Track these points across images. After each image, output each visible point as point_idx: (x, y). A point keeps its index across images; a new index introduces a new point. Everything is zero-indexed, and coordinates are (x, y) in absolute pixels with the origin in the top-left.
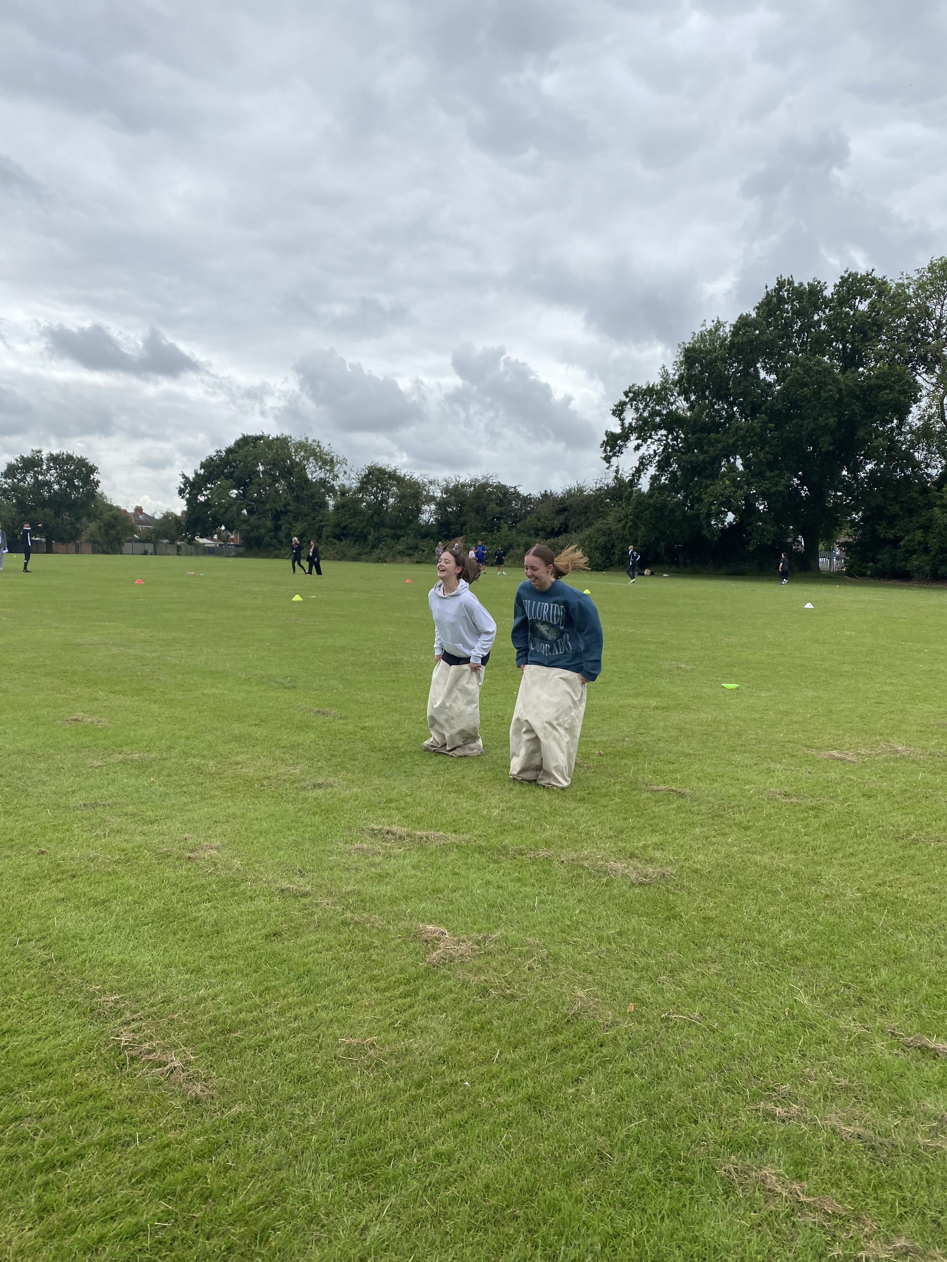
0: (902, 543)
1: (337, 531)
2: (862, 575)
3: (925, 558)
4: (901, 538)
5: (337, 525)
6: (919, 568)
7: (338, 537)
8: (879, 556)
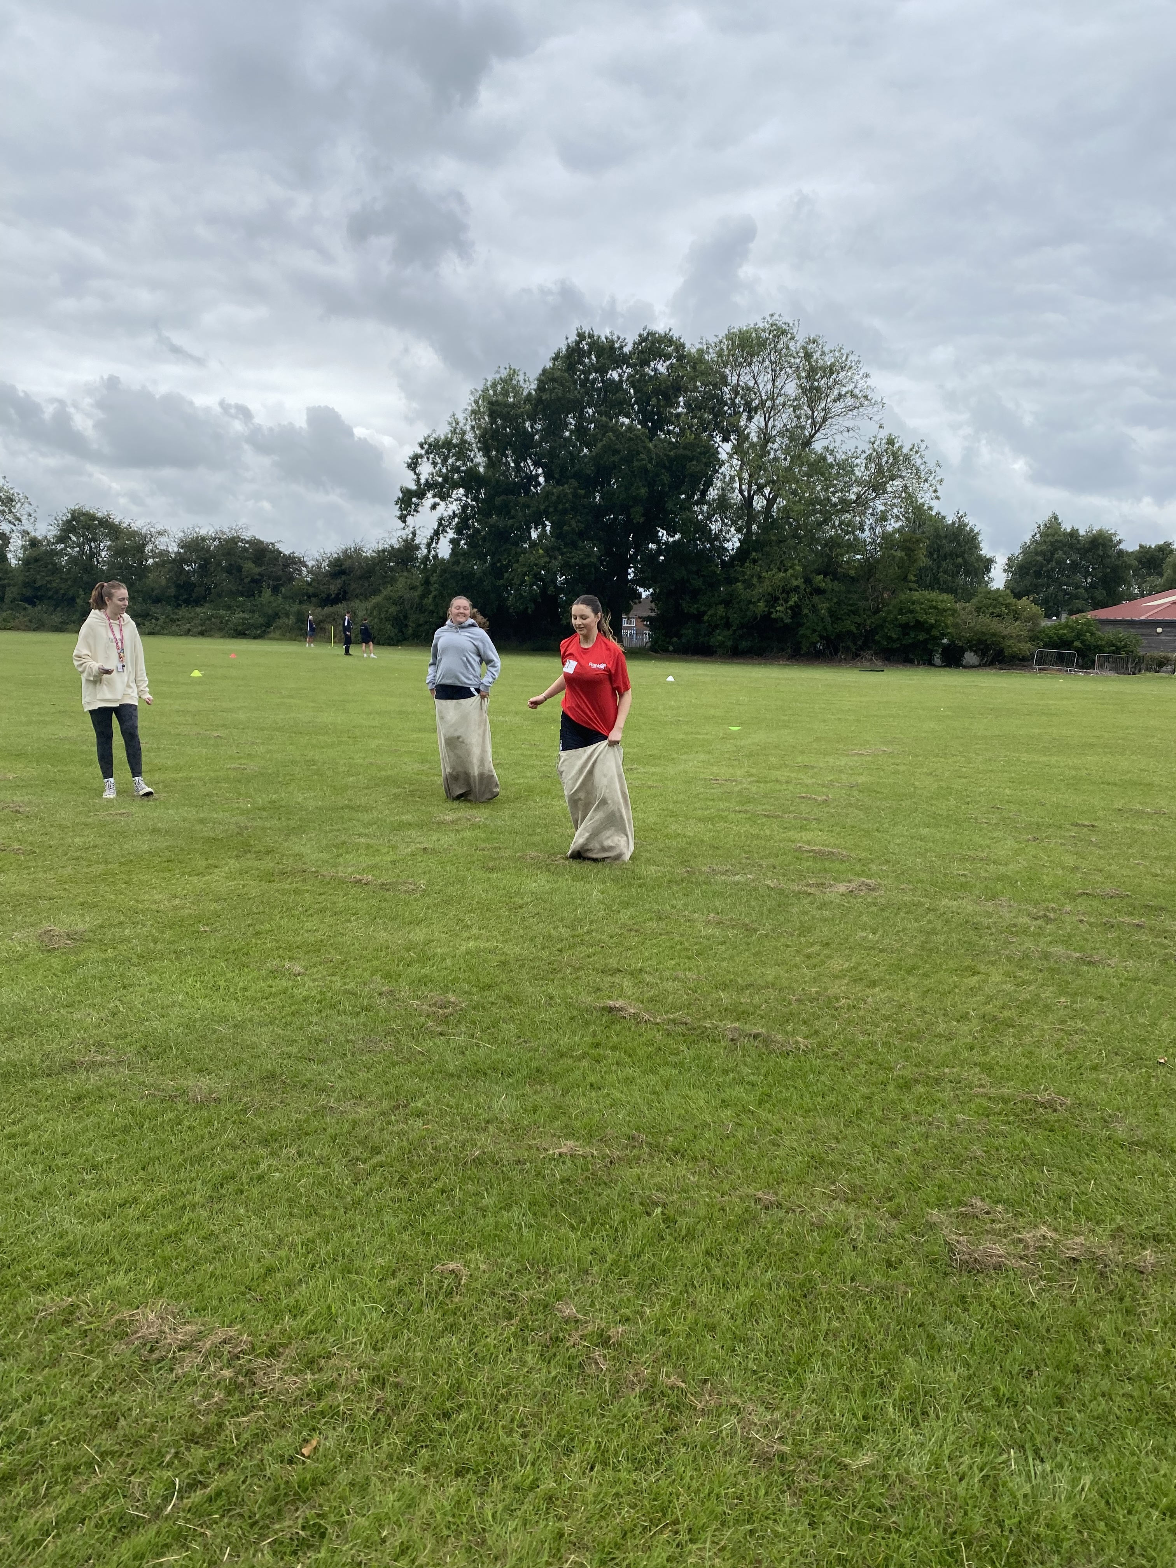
0: (705, 618)
1: (29, 592)
2: (666, 650)
3: (727, 633)
4: (704, 613)
5: (26, 585)
6: (722, 644)
7: (31, 601)
8: (684, 631)
